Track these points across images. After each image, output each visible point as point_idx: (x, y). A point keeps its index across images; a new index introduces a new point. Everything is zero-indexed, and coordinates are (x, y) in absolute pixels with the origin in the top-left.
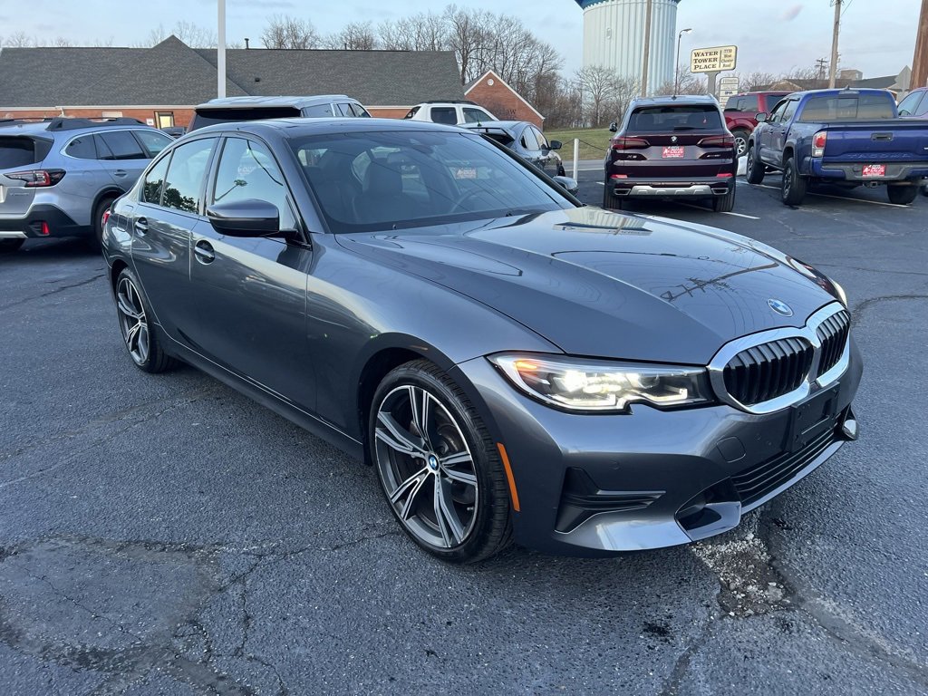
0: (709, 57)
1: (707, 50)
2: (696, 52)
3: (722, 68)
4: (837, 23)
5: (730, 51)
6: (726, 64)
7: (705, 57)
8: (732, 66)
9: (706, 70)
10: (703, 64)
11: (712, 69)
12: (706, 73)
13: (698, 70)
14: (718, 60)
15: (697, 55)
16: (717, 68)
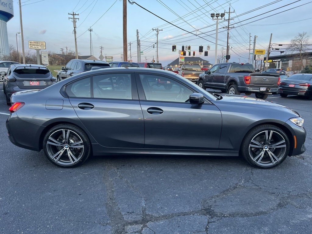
0: (35, 44)
1: (34, 42)
2: (30, 42)
3: (41, 48)
4: (76, 39)
5: (43, 43)
6: (43, 47)
7: (34, 44)
8: (45, 48)
9: (35, 48)
10: (34, 46)
11: (37, 48)
12: (35, 49)
13: (32, 48)
14: (39, 45)
15: (31, 43)
16: (39, 48)
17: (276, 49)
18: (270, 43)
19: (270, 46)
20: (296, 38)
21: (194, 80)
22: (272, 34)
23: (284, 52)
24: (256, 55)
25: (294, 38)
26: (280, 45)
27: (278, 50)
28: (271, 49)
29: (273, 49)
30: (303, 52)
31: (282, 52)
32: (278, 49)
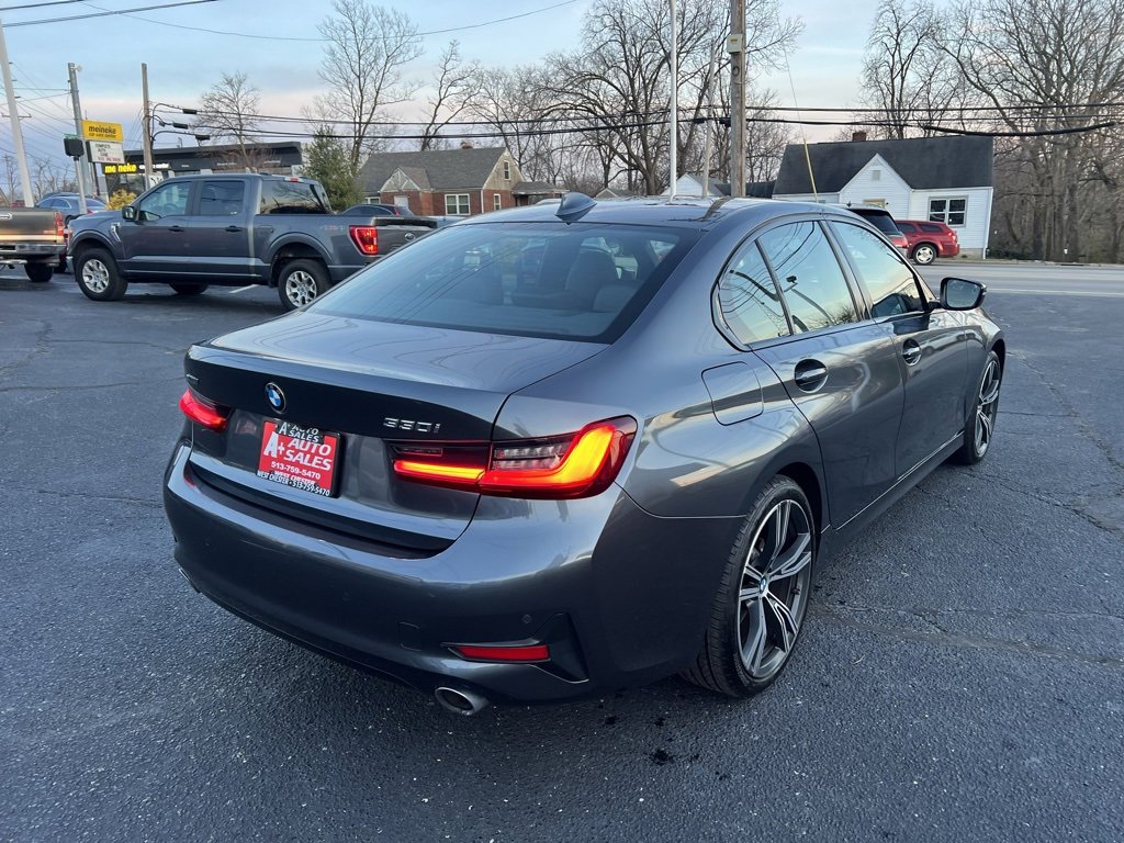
17: (176, 125)
18: (147, 102)
19: (147, 110)
20: (215, 91)
21: (13, 248)
22: (144, 67)
23: (207, 138)
24: (92, 144)
25: (209, 91)
26: (186, 112)
27: (187, 131)
28: (157, 123)
29: (163, 124)
30: (247, 142)
31: (200, 138)
32: (185, 127)
